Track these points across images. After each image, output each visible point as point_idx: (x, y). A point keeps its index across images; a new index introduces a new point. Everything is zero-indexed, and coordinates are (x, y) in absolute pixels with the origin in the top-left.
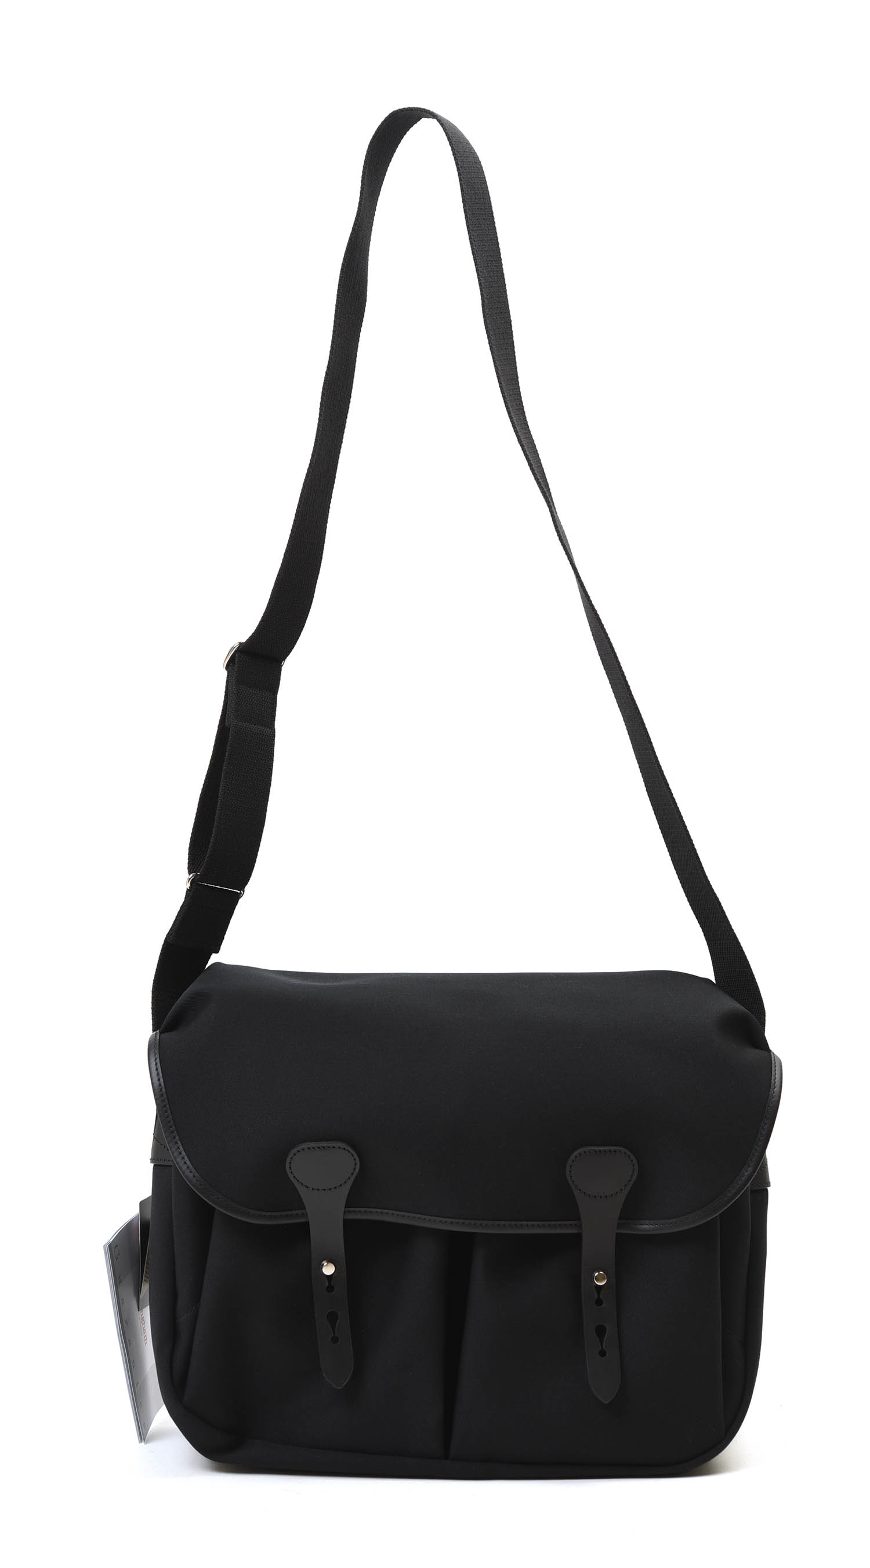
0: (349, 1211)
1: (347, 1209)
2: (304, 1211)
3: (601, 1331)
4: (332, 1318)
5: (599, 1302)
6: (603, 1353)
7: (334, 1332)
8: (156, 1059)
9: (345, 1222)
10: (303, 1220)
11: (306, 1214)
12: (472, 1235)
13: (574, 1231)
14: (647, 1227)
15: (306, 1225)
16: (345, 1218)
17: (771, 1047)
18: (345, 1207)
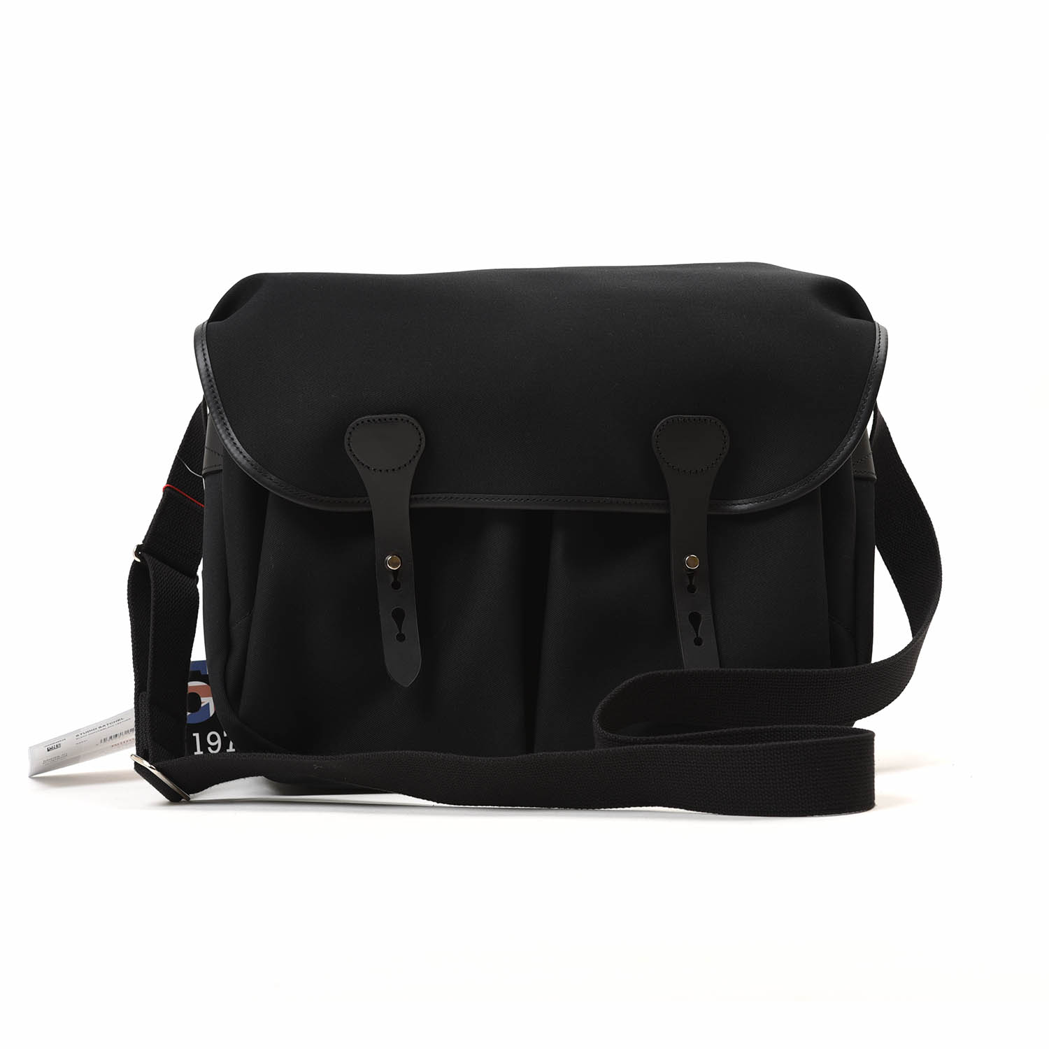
0: (416, 499)
1: (413, 496)
2: (366, 498)
3: (695, 619)
4: (399, 616)
5: (691, 589)
6: (698, 642)
7: (400, 630)
8: (203, 350)
9: (411, 510)
10: (365, 509)
11: (369, 503)
12: (551, 512)
13: (662, 511)
14: (743, 506)
15: (370, 513)
16: (413, 506)
17: (875, 318)
18: (411, 494)
